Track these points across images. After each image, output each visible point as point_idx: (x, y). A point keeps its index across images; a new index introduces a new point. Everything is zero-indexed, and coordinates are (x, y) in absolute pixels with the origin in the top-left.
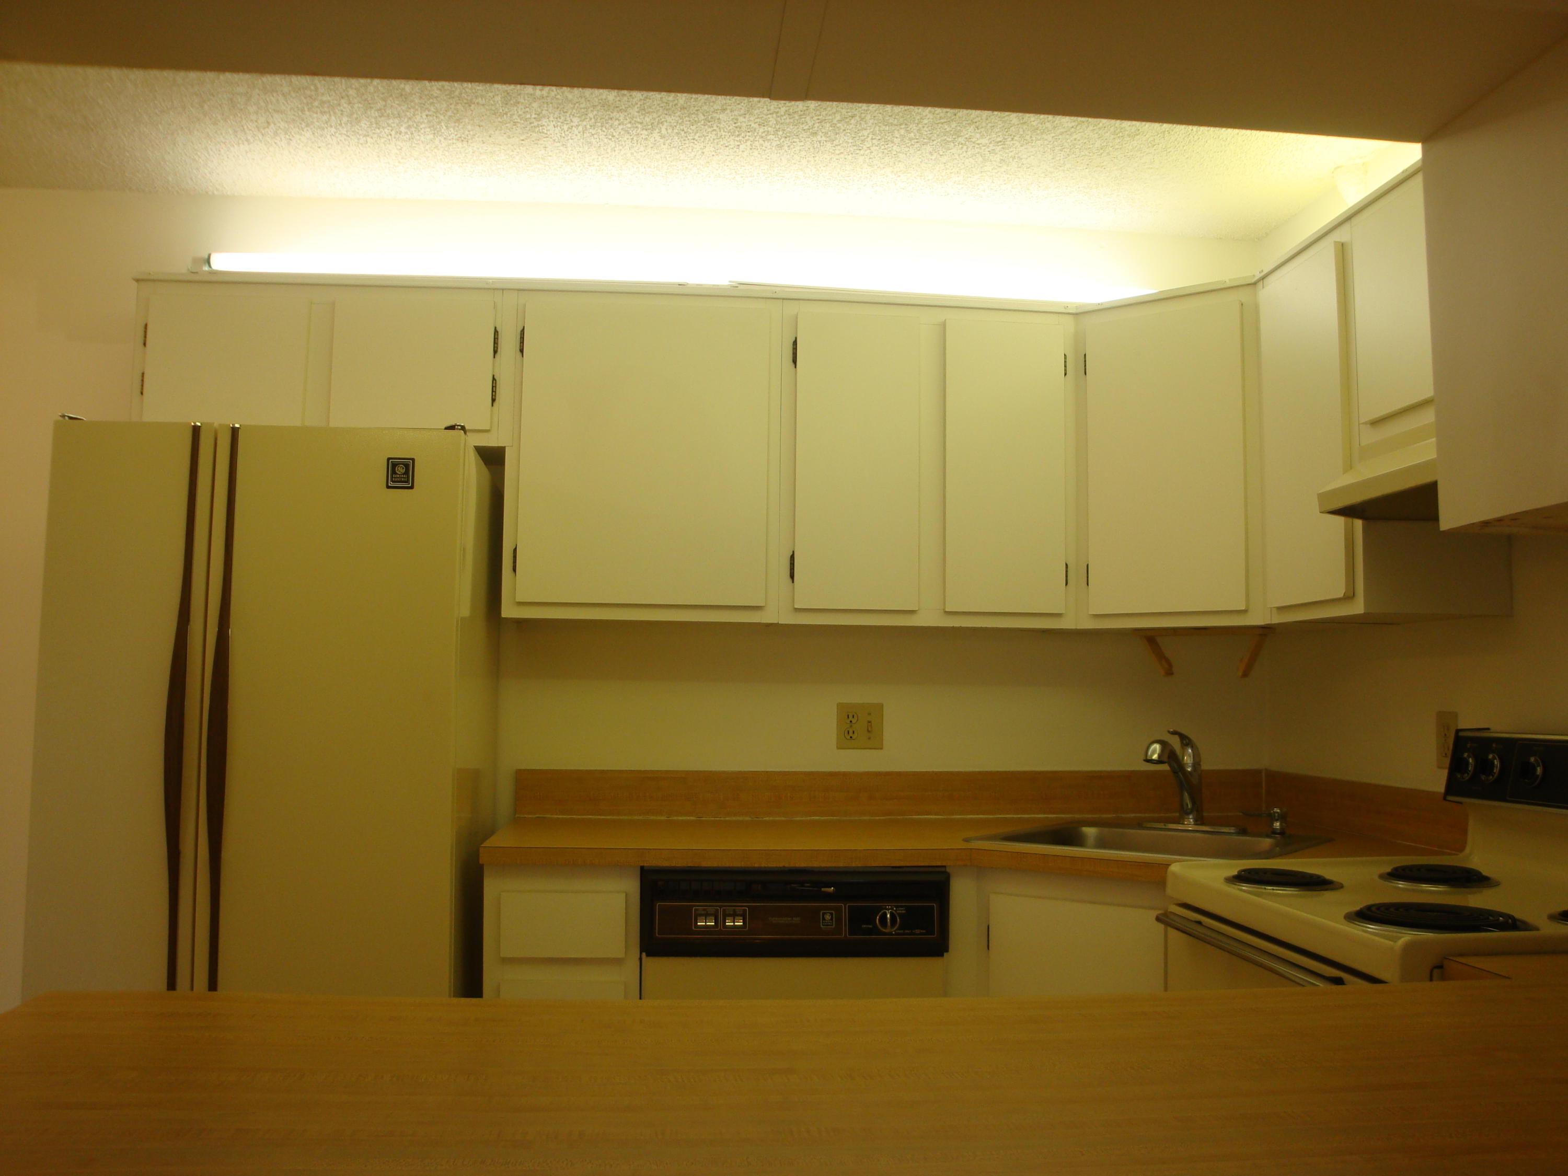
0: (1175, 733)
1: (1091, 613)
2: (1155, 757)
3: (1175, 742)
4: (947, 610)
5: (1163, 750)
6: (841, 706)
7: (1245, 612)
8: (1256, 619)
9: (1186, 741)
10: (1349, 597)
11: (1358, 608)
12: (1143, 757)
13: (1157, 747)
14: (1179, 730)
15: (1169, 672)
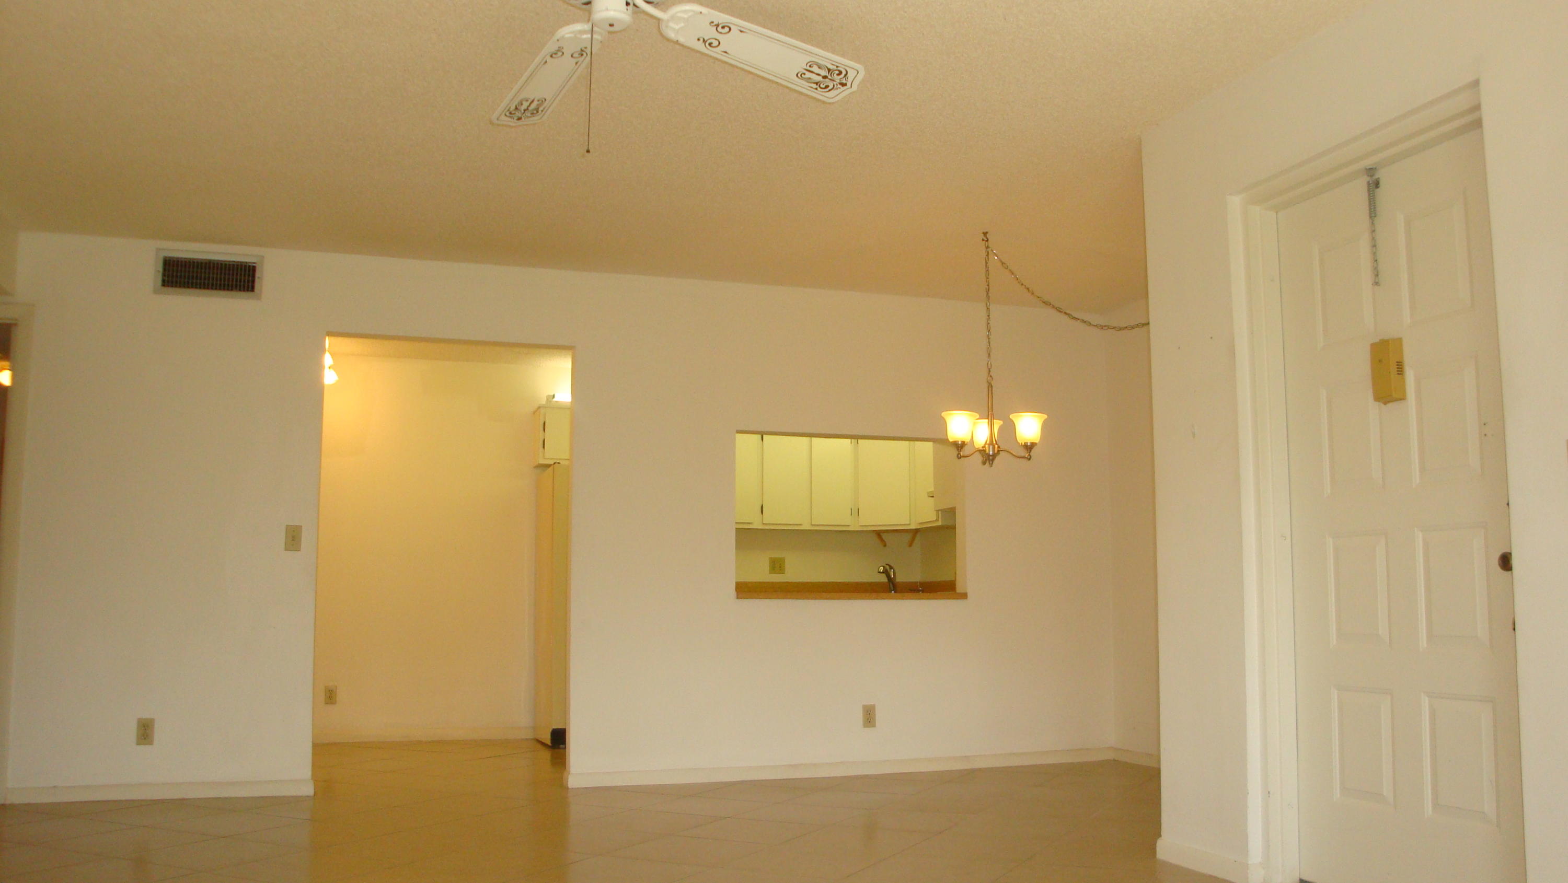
0: (887, 564)
1: (860, 525)
2: (882, 571)
3: (888, 567)
4: (813, 523)
5: (884, 568)
6: (771, 558)
7: (909, 524)
8: (913, 527)
9: (891, 568)
10: (937, 520)
11: (939, 523)
12: (877, 571)
13: (882, 568)
14: (889, 564)
15: (885, 546)
